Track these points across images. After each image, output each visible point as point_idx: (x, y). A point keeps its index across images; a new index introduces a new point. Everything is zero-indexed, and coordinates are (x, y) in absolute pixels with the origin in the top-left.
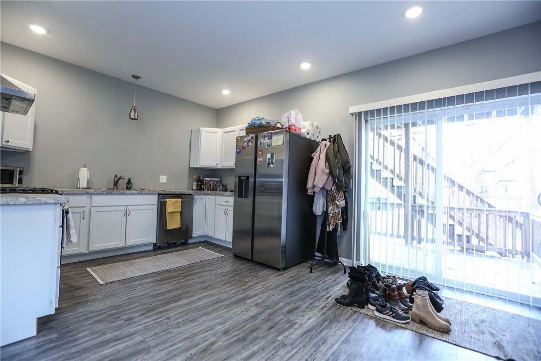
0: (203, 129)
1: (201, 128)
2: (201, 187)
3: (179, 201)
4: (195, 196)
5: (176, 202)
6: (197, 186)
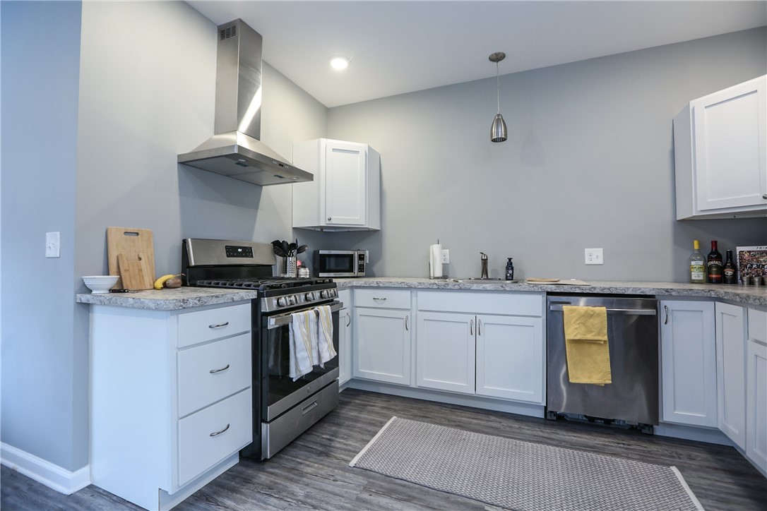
1: (693, 103)
2: (721, 270)
3: (599, 315)
4: (664, 303)
5: (590, 316)
6: (708, 270)
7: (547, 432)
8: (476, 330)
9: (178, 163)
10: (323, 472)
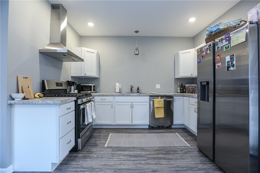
0: (180, 52)
1: (179, 52)
2: (183, 90)
3: (162, 101)
4: (174, 97)
5: (160, 101)
6: (181, 90)
7: (151, 131)
8: (132, 107)
9: (39, 52)
10: (98, 150)
